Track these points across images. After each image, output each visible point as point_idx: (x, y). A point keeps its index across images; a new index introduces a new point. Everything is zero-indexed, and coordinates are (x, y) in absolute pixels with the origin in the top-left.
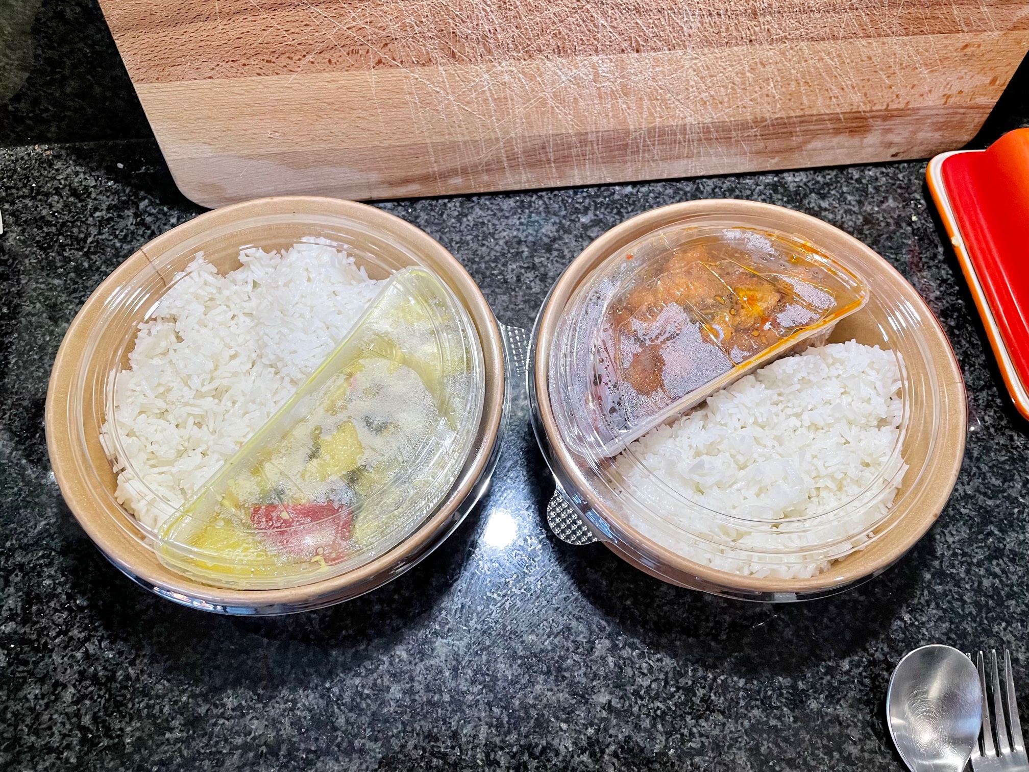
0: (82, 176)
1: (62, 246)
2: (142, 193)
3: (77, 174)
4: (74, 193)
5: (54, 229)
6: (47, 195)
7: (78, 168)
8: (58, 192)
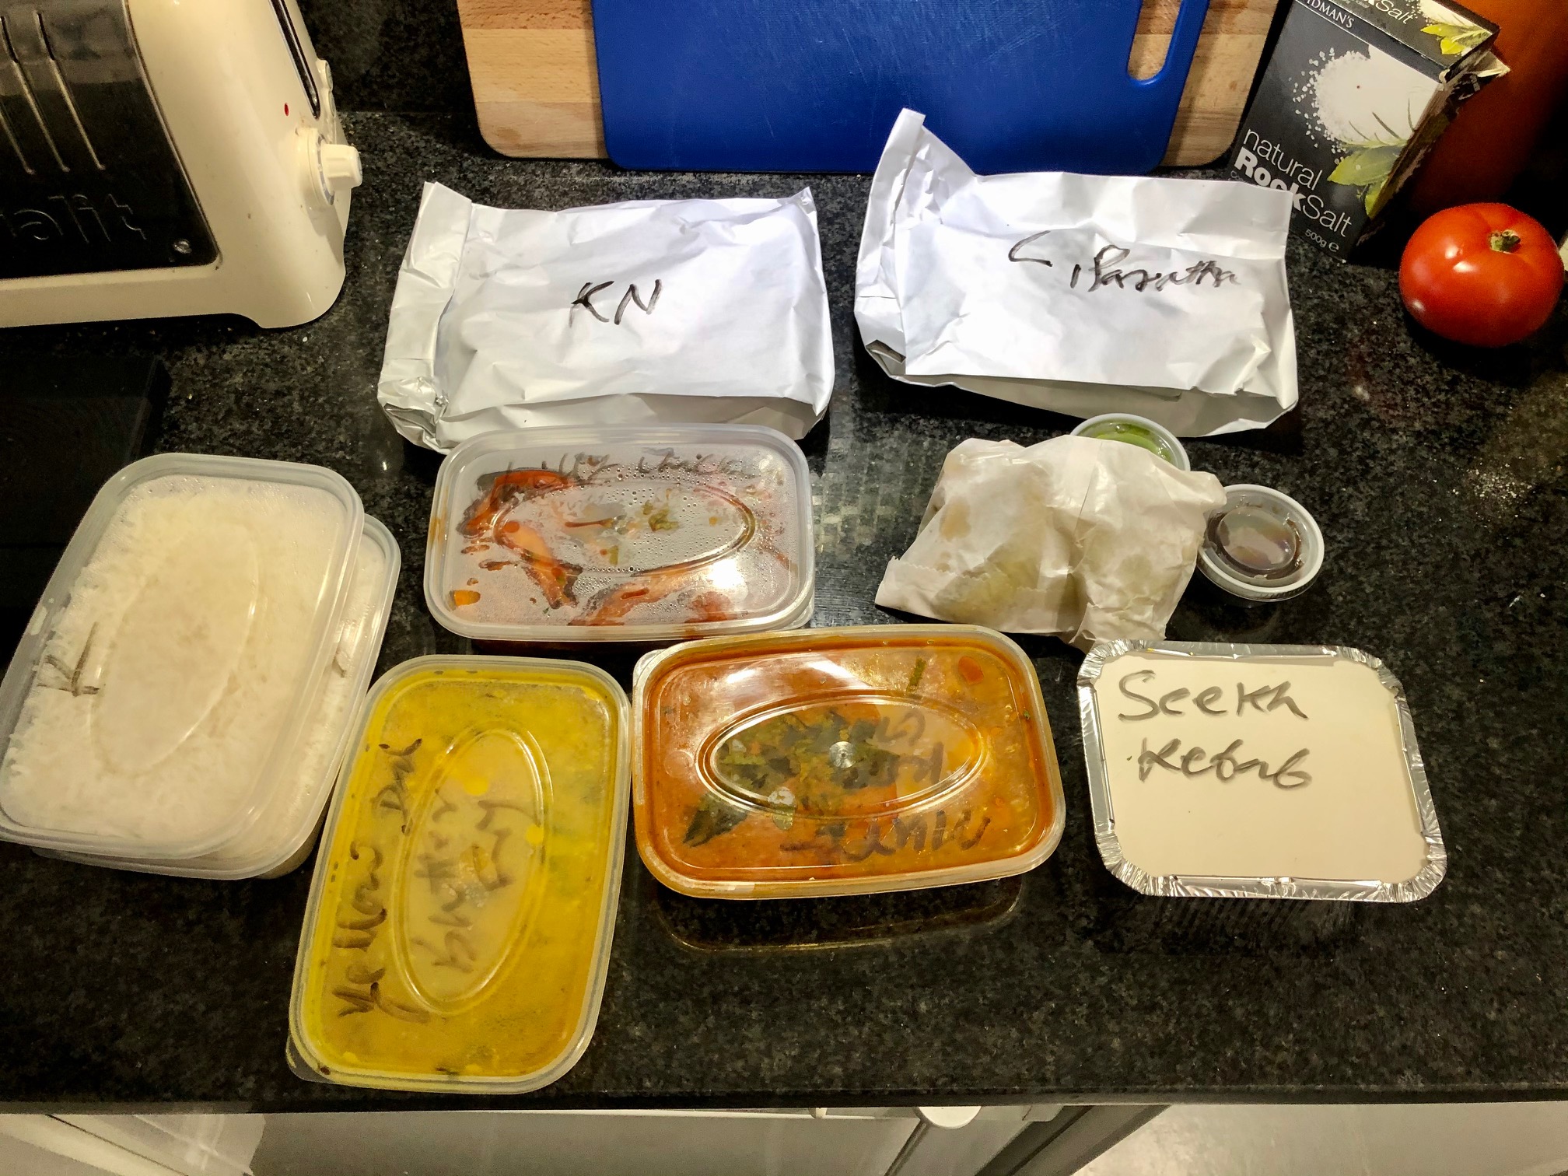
0: (413, 139)
1: (395, 191)
2: (466, 155)
3: (410, 136)
4: (407, 151)
5: (387, 178)
6: (384, 151)
7: (412, 133)
8: (392, 149)
